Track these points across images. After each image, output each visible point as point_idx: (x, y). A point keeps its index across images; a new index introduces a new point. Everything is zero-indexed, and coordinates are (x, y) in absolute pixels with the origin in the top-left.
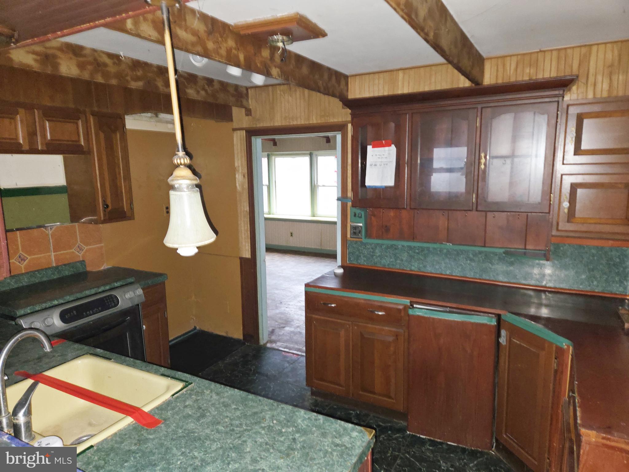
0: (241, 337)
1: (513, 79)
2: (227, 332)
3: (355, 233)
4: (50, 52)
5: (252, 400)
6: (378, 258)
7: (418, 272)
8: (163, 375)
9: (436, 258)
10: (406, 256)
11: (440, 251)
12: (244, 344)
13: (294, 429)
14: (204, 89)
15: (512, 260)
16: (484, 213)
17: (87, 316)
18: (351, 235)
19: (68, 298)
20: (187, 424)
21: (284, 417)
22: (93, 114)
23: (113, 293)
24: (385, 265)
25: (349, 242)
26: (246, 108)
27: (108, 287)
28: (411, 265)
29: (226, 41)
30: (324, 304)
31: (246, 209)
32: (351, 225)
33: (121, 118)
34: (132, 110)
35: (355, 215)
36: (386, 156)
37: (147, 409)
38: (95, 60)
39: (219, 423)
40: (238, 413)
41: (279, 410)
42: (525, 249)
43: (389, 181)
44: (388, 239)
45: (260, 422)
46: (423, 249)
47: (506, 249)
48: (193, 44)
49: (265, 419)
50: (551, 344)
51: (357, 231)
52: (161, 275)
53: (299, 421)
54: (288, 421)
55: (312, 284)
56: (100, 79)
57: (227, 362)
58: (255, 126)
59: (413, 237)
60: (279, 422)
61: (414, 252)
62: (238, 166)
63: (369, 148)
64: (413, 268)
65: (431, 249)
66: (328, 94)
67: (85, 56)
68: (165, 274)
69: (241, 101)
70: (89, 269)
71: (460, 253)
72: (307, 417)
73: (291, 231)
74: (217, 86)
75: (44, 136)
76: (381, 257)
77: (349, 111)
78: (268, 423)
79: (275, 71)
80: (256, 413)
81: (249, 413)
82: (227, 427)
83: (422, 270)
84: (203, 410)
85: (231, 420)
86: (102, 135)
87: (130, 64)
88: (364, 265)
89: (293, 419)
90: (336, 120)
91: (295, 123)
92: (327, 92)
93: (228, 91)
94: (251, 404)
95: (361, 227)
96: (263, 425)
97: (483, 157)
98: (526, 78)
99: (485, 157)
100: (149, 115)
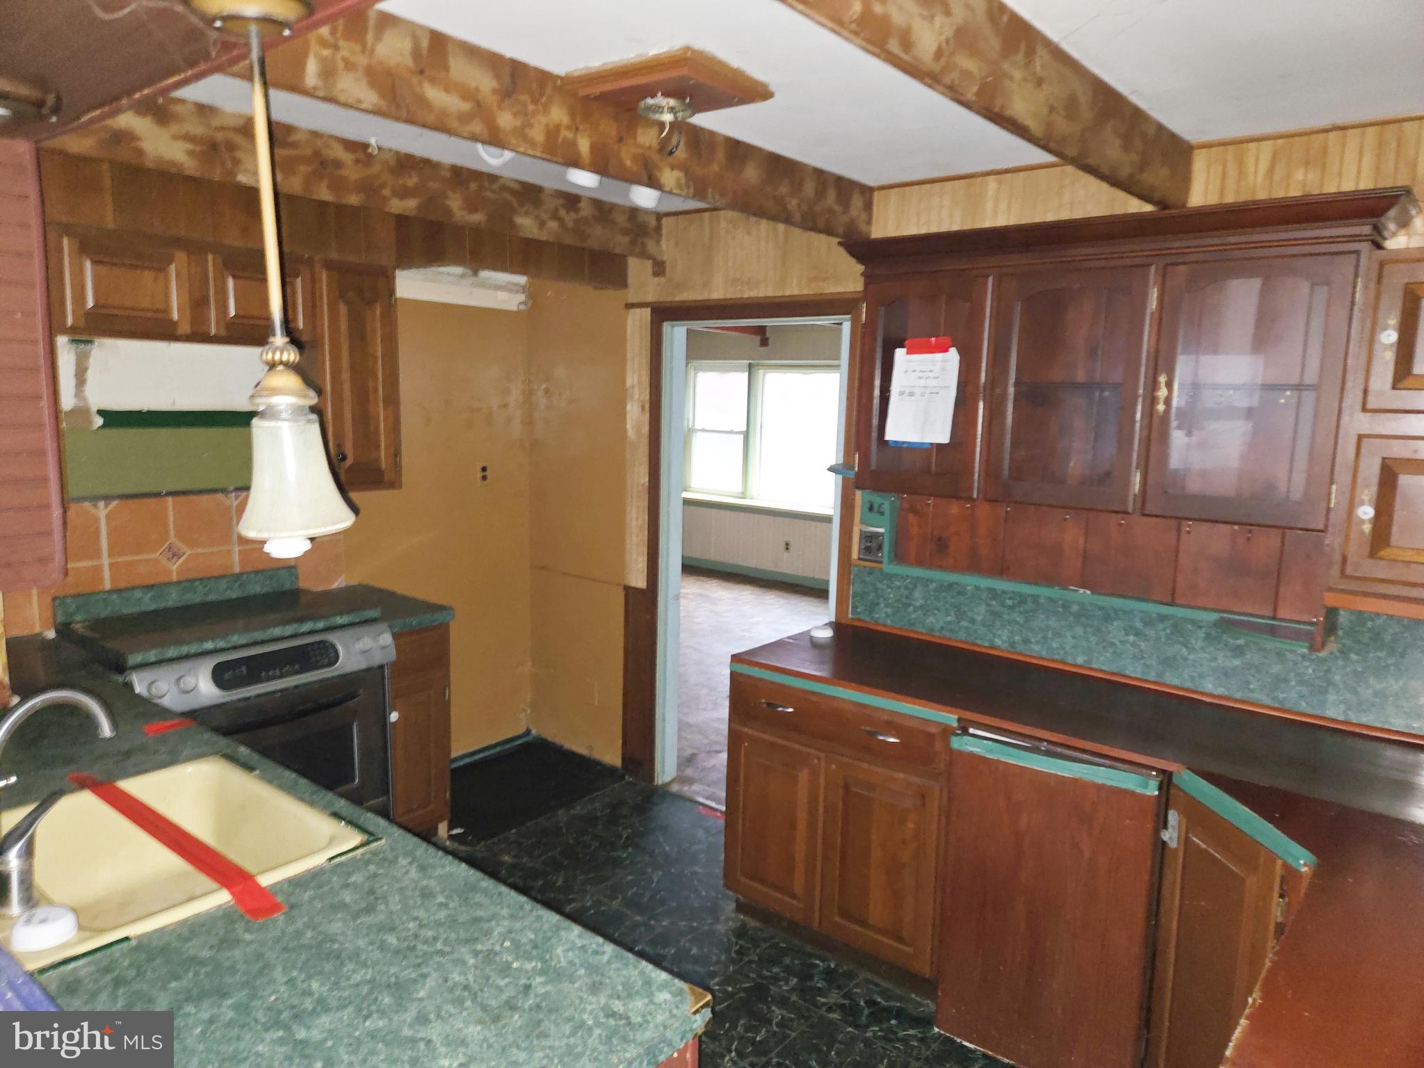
0: (617, 762)
1: (1262, 195)
2: (591, 748)
3: (868, 549)
4: (219, 136)
5: (485, 892)
6: (919, 612)
7: (1008, 652)
8: (337, 815)
9: (1052, 623)
10: (983, 612)
11: (1064, 606)
12: (623, 778)
13: (539, 965)
14: (555, 217)
15: (1240, 642)
16: (1172, 523)
17: (269, 679)
18: (859, 553)
19: (236, 639)
20: (330, 922)
21: (533, 937)
22: (329, 265)
23: (332, 638)
24: (932, 629)
25: (854, 570)
26: (654, 260)
27: (320, 625)
28: (995, 635)
29: (546, 109)
30: (769, 704)
31: (642, 481)
32: (861, 531)
33: (387, 277)
34: (407, 258)
35: (871, 508)
36: (937, 375)
37: (265, 880)
38: (317, 153)
39: (392, 929)
40: (442, 915)
41: (531, 919)
42: (1274, 618)
43: (940, 434)
44: (941, 568)
45: (476, 940)
46: (1023, 599)
47: (1222, 615)
48: (464, 118)
49: (491, 934)
50: (1271, 856)
51: (874, 545)
52: (441, 608)
53: (559, 951)
54: (536, 947)
55: (747, 657)
56: (324, 193)
57: (576, 812)
58: (669, 299)
59: (1001, 570)
60: (517, 945)
61: (1003, 605)
62: (633, 387)
63: (900, 353)
64: (998, 642)
65: (1042, 601)
66: (814, 229)
67: (293, 145)
68: (451, 608)
69: (643, 244)
70: (303, 584)
71: (1113, 615)
72: (580, 945)
73: (787, 539)
74: (586, 210)
75: (223, 306)
76: (925, 609)
77: (861, 268)
78: (492, 944)
79: (670, 177)
80: (477, 920)
81: (464, 918)
82: (405, 939)
83: (1020, 648)
84: (376, 899)
85: (421, 926)
86: (343, 309)
87: (393, 163)
88: (885, 625)
89: (548, 944)
90: (841, 289)
91: (753, 294)
92: (812, 223)
93: (613, 222)
94: (477, 900)
95: (882, 535)
96: (479, 947)
97: (1163, 385)
98: (1295, 192)
99: (1169, 385)
100: (459, 270)
